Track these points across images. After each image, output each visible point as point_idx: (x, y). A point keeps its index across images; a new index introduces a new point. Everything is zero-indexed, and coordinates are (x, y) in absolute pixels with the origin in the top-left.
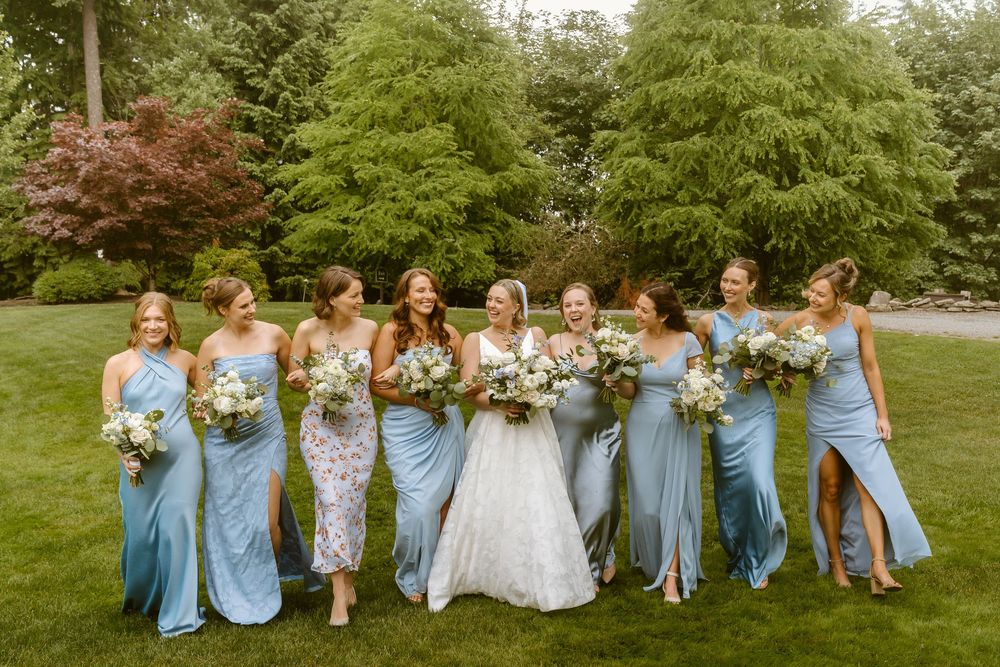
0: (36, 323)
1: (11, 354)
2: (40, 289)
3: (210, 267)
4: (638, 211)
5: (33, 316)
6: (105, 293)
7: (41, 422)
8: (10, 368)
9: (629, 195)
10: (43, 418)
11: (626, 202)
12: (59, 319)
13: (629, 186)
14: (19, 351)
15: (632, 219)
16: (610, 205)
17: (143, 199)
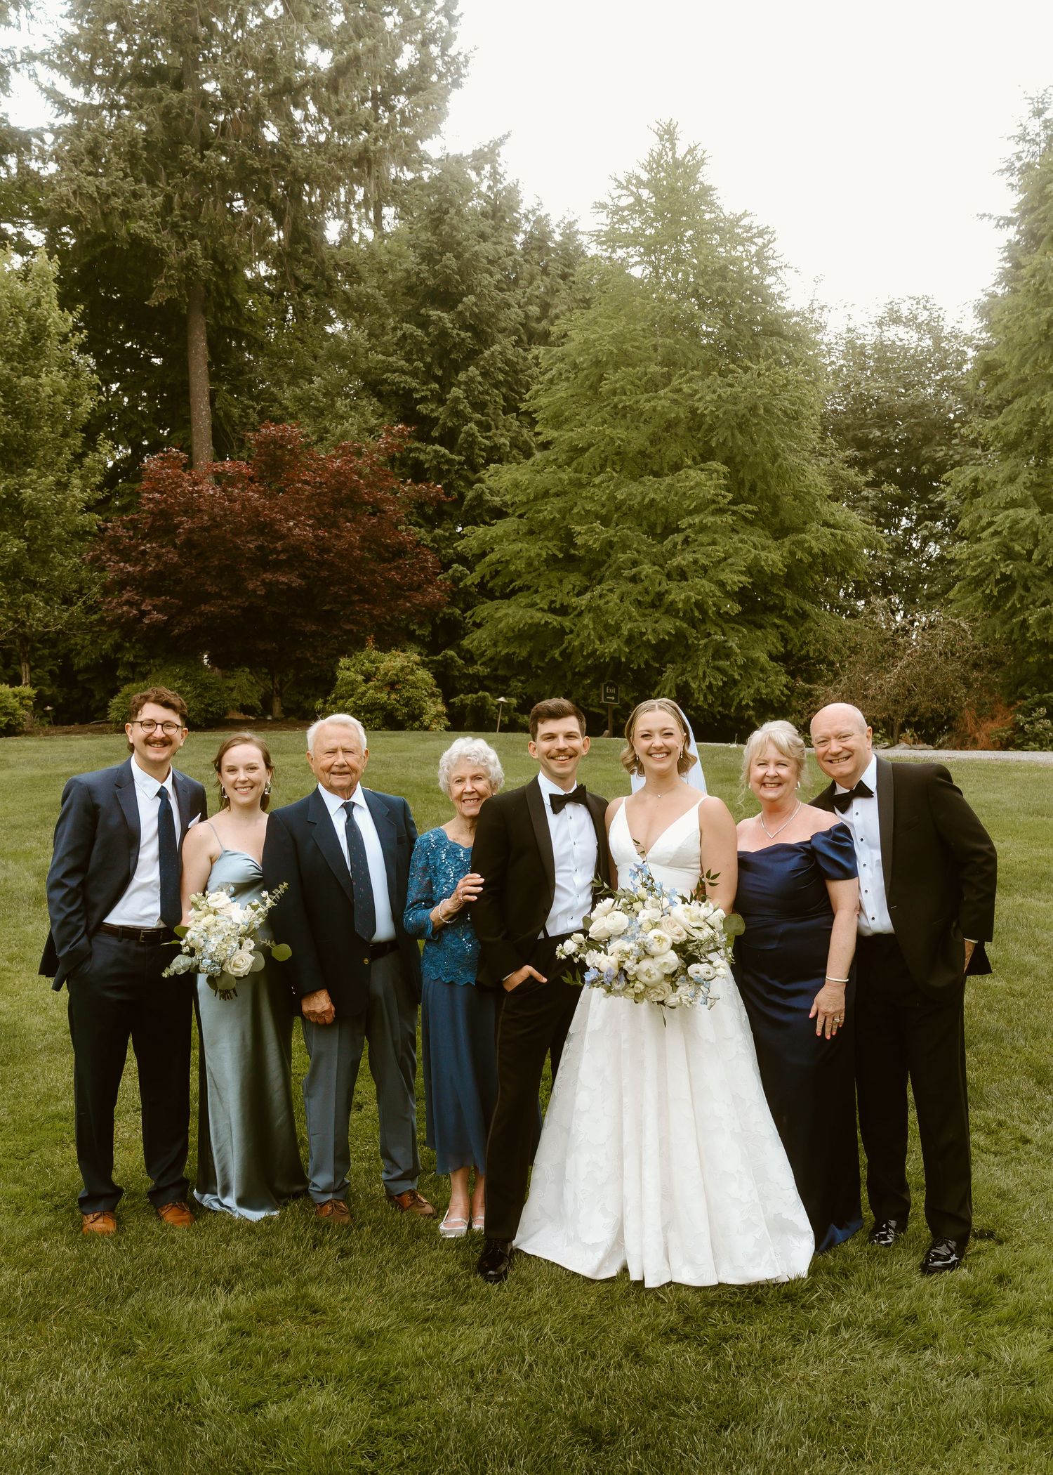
2: (118, 709)
3: (360, 678)
4: (1023, 593)
5: (106, 749)
6: (209, 716)
9: (1008, 568)
11: (1005, 577)
13: (1010, 555)
15: (1014, 604)
16: (978, 582)
17: (268, 576)
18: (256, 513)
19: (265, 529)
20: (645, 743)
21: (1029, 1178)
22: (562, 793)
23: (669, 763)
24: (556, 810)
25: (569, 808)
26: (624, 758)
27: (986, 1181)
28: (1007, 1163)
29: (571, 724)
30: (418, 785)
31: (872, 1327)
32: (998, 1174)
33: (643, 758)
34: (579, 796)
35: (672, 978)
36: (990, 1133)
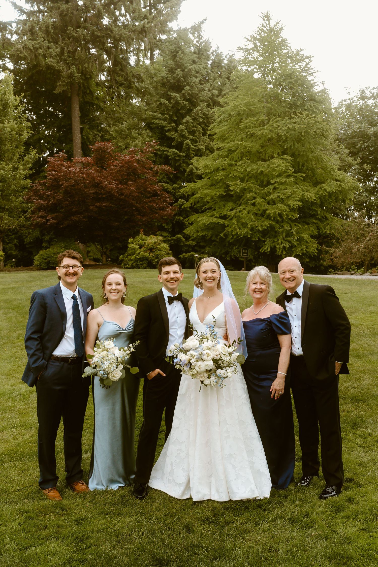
0: (30, 282)
1: (11, 302)
2: (38, 261)
3: (137, 247)
5: (31, 277)
7: (15, 350)
8: (7, 311)
10: (17, 347)
12: (45, 279)
14: (15, 300)
18: (93, 179)
19: (97, 185)
20: (204, 275)
22: (173, 296)
23: (214, 284)
24: (170, 303)
25: (175, 303)
26: (196, 282)
27: (356, 459)
28: (368, 451)
29: (176, 267)
31: (290, 519)
32: (362, 456)
33: (203, 282)
34: (179, 298)
35: (210, 372)
36: (364, 438)
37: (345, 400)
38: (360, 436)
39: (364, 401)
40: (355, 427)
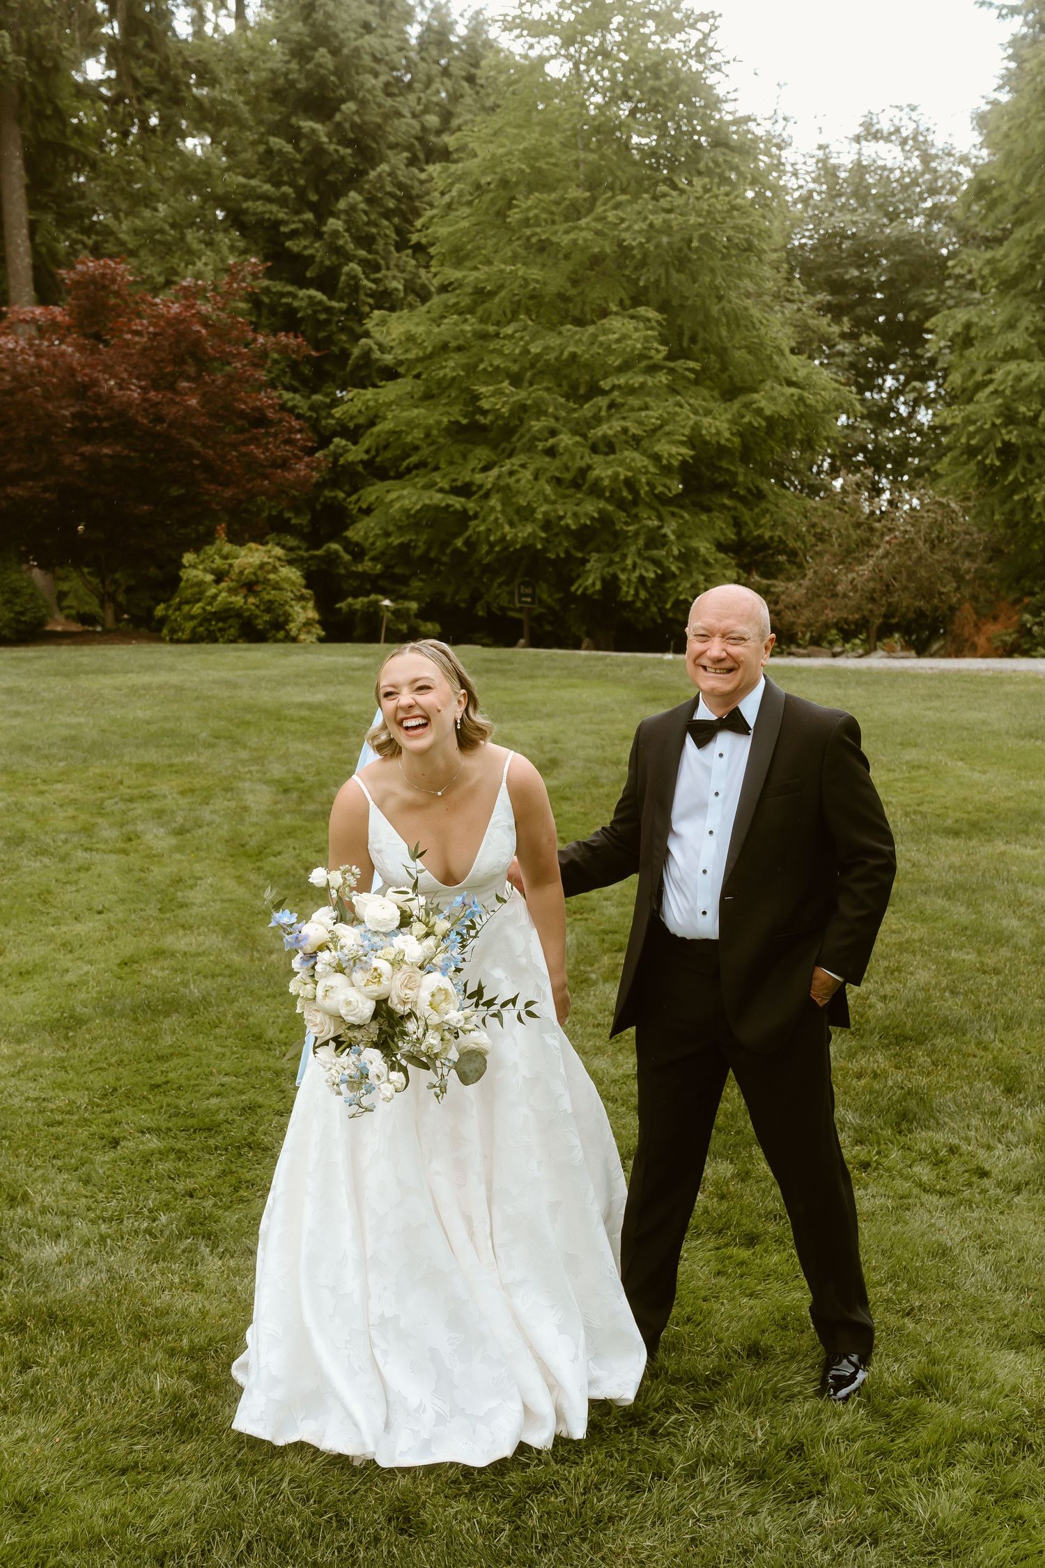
3: (209, 578)
4: (1027, 465)
6: (21, 627)
9: (1012, 436)
11: (1007, 445)
13: (1013, 418)
15: (1016, 479)
16: (975, 452)
17: (87, 449)
18: (72, 372)
19: (82, 391)
21: (979, 1228)
27: (923, 1235)
28: (953, 1208)
30: (266, 711)
32: (941, 1223)
36: (938, 1163)
37: (862, 1037)
38: (923, 1157)
39: (920, 1039)
40: (904, 1126)
